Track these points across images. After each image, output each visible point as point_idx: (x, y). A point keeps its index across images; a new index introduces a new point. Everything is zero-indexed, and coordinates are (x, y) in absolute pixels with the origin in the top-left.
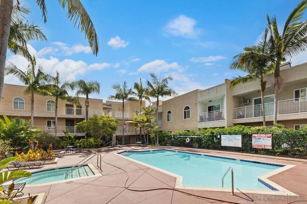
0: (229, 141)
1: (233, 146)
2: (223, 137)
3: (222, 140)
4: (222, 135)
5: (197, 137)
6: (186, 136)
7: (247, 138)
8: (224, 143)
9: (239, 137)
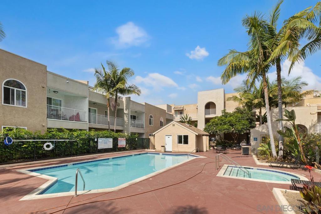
0: (104, 143)
1: (107, 148)
2: (100, 140)
3: (99, 143)
4: (99, 139)
5: (68, 140)
6: (45, 139)
7: (115, 141)
8: (101, 146)
9: (111, 140)
